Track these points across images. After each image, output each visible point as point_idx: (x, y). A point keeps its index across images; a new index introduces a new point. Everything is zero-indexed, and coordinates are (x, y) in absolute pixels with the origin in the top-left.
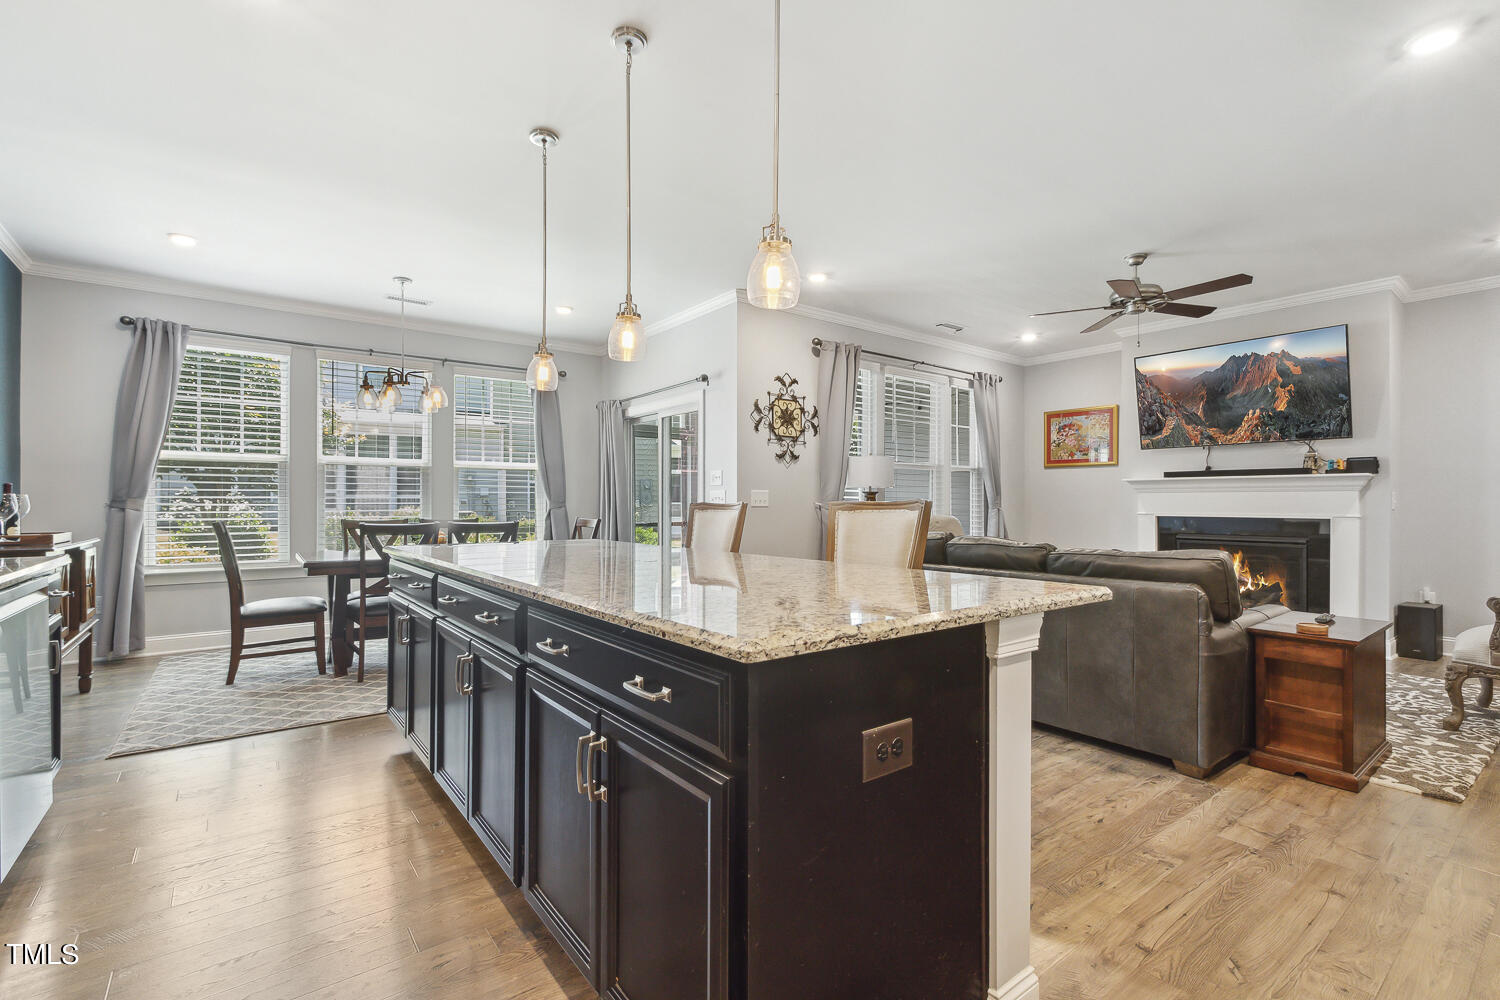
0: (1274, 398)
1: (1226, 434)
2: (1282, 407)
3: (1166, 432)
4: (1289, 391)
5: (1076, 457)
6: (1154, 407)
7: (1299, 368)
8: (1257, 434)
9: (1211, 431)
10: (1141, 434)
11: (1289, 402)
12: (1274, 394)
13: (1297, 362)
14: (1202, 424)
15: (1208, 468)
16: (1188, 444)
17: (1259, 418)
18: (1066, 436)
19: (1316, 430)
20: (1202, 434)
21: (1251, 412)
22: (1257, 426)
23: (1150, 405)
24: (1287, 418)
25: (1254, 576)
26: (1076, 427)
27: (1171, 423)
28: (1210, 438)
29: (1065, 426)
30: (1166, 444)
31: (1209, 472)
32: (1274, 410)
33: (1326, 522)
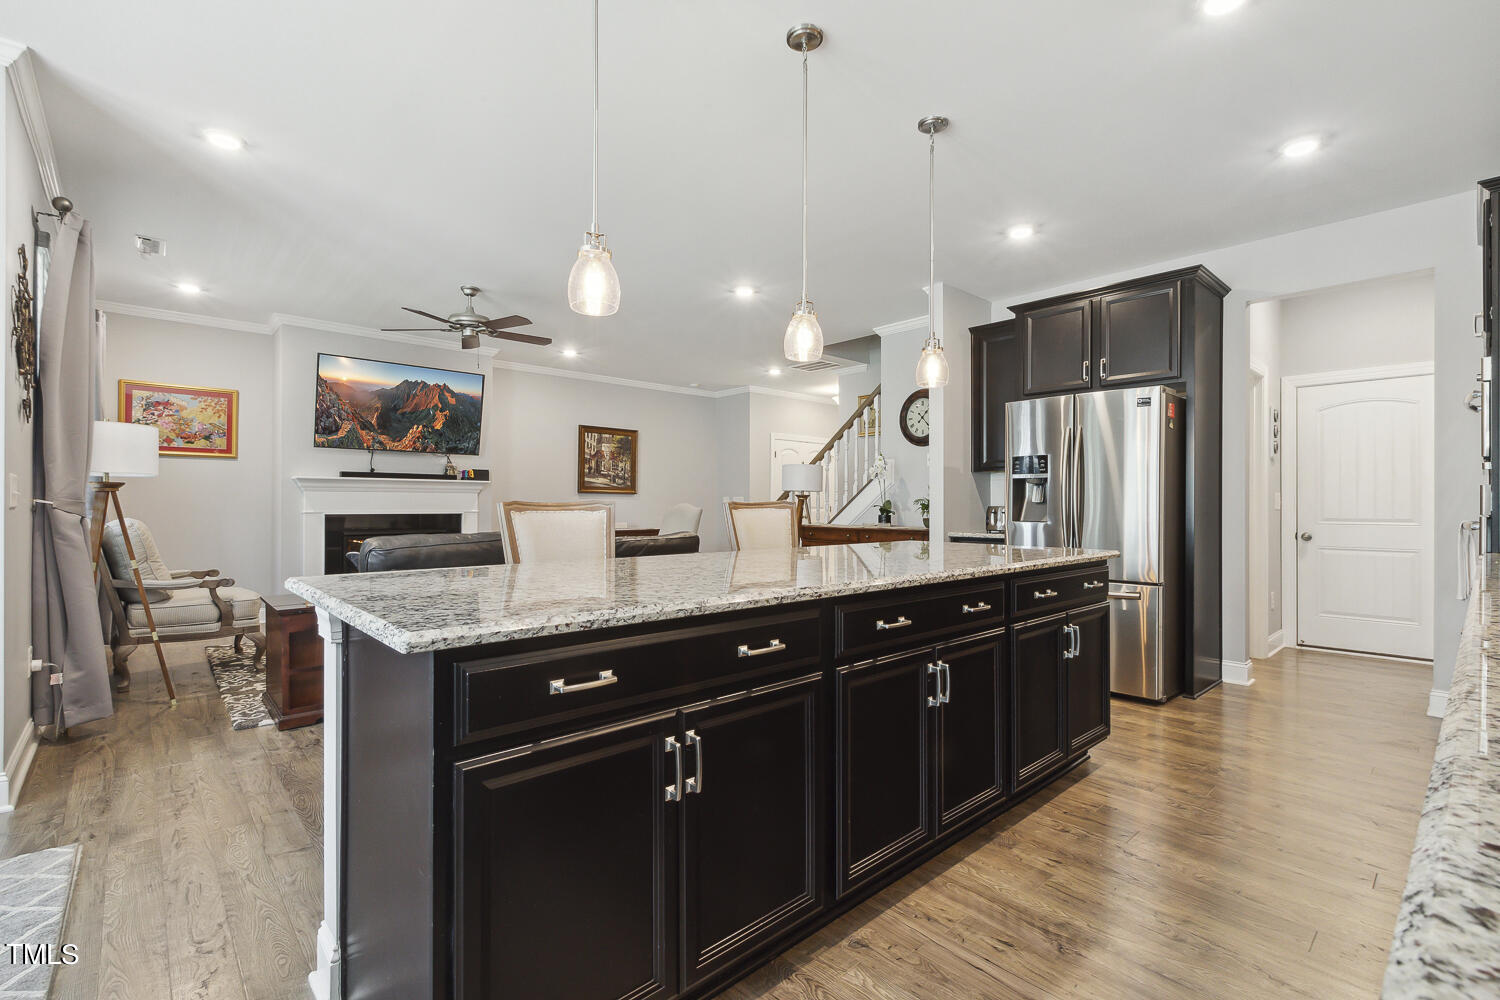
0: (434, 419)
1: (394, 441)
2: (438, 426)
3: (341, 434)
4: (445, 415)
5: (174, 444)
6: (332, 411)
7: (454, 400)
8: (418, 444)
9: (382, 438)
10: (316, 432)
11: (444, 424)
12: (434, 415)
13: (453, 394)
14: (374, 430)
15: (372, 470)
16: (361, 447)
17: (420, 432)
18: (160, 416)
19: (460, 446)
20: (374, 438)
21: (415, 426)
22: (418, 438)
23: (329, 408)
24: (441, 435)
26: (174, 408)
27: (346, 427)
28: (381, 443)
29: (158, 403)
30: (341, 444)
31: (372, 474)
32: (433, 428)
33: (459, 516)
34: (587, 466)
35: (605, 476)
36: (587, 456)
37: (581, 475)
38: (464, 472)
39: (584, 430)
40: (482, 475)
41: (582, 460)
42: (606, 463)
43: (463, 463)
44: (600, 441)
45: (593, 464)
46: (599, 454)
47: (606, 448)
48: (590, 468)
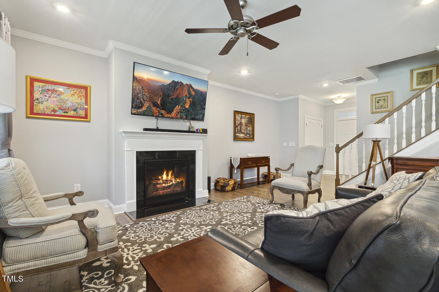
0: (185, 102)
1: (168, 114)
2: (187, 106)
3: (144, 109)
4: (190, 101)
5: (58, 113)
6: (139, 95)
7: (194, 93)
8: (178, 116)
9: (163, 112)
10: (132, 107)
11: (190, 105)
12: (186, 101)
13: (194, 90)
14: (159, 107)
15: (157, 128)
16: (153, 116)
17: (179, 109)
18: (49, 97)
19: (196, 118)
20: (159, 112)
21: (177, 106)
22: (178, 112)
23: (138, 94)
24: (188, 111)
25: (175, 179)
26: (57, 93)
27: (146, 105)
28: (162, 114)
29: (48, 90)
30: (144, 114)
31: (157, 130)
32: (185, 107)
33: (195, 151)
34: (237, 129)
35: (243, 133)
36: (237, 124)
37: (235, 133)
38: (197, 130)
39: (236, 112)
40: (205, 131)
41: (235, 126)
42: (244, 127)
43: (197, 125)
44: (241, 118)
45: (239, 128)
46: (241, 124)
47: (244, 121)
48: (238, 130)
